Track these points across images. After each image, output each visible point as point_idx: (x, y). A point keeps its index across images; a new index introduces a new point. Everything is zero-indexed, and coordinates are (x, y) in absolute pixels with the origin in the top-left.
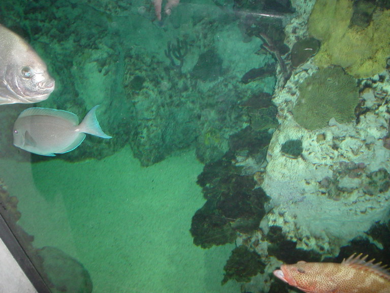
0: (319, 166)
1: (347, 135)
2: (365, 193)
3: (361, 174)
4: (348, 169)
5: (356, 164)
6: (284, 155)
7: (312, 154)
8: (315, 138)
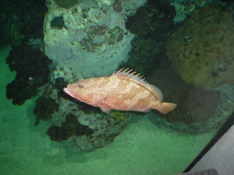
0: (77, 31)
1: (91, 7)
2: (109, 44)
3: (105, 32)
4: (96, 30)
5: (100, 26)
6: (53, 28)
7: (71, 24)
8: (70, 13)
